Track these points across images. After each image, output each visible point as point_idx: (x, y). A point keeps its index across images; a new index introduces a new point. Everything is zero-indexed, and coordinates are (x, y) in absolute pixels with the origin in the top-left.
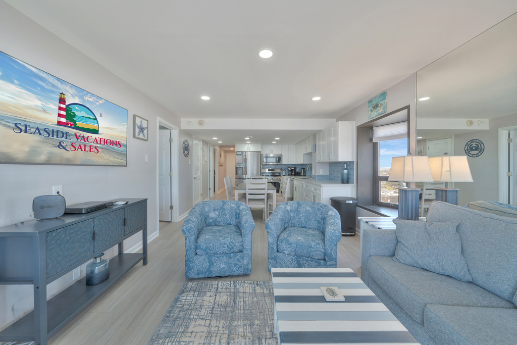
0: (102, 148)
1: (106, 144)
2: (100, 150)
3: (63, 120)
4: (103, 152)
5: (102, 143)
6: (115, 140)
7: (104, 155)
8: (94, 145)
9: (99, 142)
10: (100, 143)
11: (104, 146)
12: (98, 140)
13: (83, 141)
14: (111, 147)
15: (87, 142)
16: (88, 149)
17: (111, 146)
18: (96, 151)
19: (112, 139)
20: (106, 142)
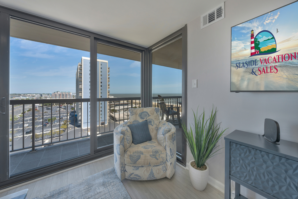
0: (280, 66)
1: (284, 60)
2: (278, 69)
3: (253, 51)
4: (282, 70)
5: (280, 60)
6: (292, 52)
7: (282, 73)
8: (273, 65)
9: (277, 61)
10: (279, 61)
11: (282, 64)
12: (277, 58)
13: (265, 64)
14: (290, 63)
15: (268, 64)
16: (269, 70)
17: (290, 61)
18: (276, 71)
19: (289, 53)
20: (283, 57)
